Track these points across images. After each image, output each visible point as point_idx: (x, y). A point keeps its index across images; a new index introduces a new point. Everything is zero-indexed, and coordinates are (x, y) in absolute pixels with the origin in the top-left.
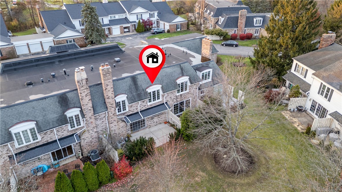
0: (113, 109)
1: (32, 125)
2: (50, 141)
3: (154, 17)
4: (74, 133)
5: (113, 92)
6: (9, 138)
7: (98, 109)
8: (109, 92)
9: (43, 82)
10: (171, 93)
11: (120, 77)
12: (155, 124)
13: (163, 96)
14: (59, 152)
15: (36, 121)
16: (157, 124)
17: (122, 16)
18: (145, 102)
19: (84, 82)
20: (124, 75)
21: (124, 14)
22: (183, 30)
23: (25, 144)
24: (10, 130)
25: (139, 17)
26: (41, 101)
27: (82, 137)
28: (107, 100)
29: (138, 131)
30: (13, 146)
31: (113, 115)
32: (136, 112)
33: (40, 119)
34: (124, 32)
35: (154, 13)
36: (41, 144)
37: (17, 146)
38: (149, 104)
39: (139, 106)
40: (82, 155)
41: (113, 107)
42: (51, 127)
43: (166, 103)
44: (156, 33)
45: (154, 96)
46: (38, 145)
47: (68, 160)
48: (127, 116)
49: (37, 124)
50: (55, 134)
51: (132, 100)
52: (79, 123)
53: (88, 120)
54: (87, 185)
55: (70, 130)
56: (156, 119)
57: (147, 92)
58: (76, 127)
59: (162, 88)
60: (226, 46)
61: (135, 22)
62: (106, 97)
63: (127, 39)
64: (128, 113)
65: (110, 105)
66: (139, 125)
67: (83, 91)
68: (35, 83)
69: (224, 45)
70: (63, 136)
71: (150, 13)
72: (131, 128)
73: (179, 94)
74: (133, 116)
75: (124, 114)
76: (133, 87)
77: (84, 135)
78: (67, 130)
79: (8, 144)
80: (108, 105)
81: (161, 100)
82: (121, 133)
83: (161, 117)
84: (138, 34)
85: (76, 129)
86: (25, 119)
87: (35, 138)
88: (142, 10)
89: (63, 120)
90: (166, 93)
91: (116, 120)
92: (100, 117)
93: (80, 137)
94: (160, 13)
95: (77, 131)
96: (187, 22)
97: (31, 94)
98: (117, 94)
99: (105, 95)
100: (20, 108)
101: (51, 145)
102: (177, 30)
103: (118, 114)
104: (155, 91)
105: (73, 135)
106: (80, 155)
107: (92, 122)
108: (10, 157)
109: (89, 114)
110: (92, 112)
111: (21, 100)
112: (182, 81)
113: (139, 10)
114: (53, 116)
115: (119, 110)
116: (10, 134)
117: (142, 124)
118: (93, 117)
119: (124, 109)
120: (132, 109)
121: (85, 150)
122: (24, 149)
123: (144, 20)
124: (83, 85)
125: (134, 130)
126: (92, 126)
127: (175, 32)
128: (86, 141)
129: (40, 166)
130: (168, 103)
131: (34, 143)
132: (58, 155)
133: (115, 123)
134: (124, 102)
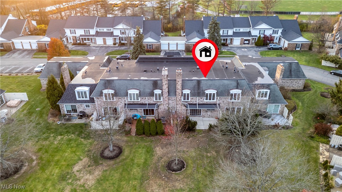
0: (180, 97)
1: (137, 92)
2: (144, 103)
3: (277, 34)
4: (156, 103)
5: (181, 87)
6: (126, 94)
7: (171, 94)
8: (179, 86)
9: (151, 71)
10: (224, 98)
11: (190, 79)
12: (208, 116)
13: (217, 99)
14: (147, 110)
15: (140, 91)
16: (210, 117)
17: (247, 30)
18: (203, 99)
19: (166, 76)
20: (194, 78)
21: (249, 28)
22: (303, 50)
23: (133, 100)
24: (128, 91)
25: (262, 32)
26: (145, 81)
27: (159, 107)
28: (177, 90)
29: (195, 116)
30: (127, 99)
31: (179, 100)
32: (195, 103)
33: (142, 90)
34: (244, 43)
35: (278, 30)
36: (140, 103)
37: (129, 100)
38: (205, 101)
39: (197, 100)
40: (158, 117)
41: (180, 95)
42: (146, 96)
43: (219, 104)
44: (272, 49)
45: (210, 97)
46: (138, 103)
47: (150, 117)
48: (189, 104)
49: (140, 92)
50: (147, 100)
51: (193, 95)
52: (160, 99)
53: (164, 98)
54: (150, 130)
55: (154, 101)
56: (209, 113)
57: (205, 93)
58: (158, 100)
59: (217, 93)
60: (334, 75)
61: (256, 36)
62: (177, 88)
63: (243, 51)
64: (189, 102)
65: (178, 94)
66: (196, 113)
67: (165, 81)
68: (148, 71)
69: (333, 74)
70: (150, 103)
71: (274, 30)
72: (191, 113)
73: (231, 101)
74: (192, 105)
75: (187, 102)
76: (196, 87)
77: (161, 106)
78: (153, 100)
79: (125, 97)
80: (177, 93)
81: (215, 101)
82: (182, 113)
83: (213, 113)
84: (255, 47)
85: (158, 102)
86: (135, 88)
87: (138, 99)
88: (266, 26)
89: (152, 94)
90: (219, 97)
91: (181, 104)
92: (172, 99)
93: (158, 106)
94: (285, 31)
95: (158, 103)
96: (310, 43)
97: (143, 77)
98: (185, 88)
99: (177, 87)
100: (135, 82)
101: (144, 105)
102: (296, 49)
103: (183, 100)
104: (211, 94)
105: (155, 104)
106: (157, 117)
107: (166, 100)
108: (125, 104)
109: (166, 95)
110: (167, 95)
111: (137, 78)
112: (235, 93)
113: (264, 26)
114: (148, 91)
115: (184, 99)
116: (127, 93)
117: (198, 113)
118: (167, 98)
119: (188, 99)
120: (192, 100)
121: (160, 115)
122: (132, 103)
123: (266, 35)
124: (165, 78)
125: (193, 115)
126: (166, 103)
127: (292, 51)
128: (161, 110)
129: (137, 114)
130: (221, 104)
131: (137, 102)
132: (147, 112)
133: (180, 106)
134: (188, 94)
